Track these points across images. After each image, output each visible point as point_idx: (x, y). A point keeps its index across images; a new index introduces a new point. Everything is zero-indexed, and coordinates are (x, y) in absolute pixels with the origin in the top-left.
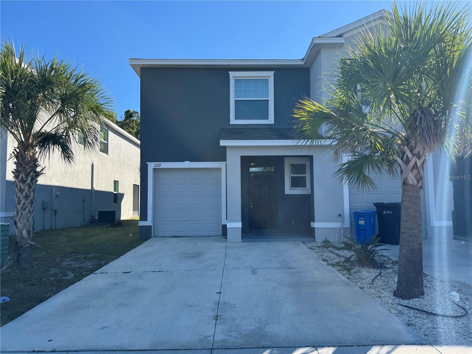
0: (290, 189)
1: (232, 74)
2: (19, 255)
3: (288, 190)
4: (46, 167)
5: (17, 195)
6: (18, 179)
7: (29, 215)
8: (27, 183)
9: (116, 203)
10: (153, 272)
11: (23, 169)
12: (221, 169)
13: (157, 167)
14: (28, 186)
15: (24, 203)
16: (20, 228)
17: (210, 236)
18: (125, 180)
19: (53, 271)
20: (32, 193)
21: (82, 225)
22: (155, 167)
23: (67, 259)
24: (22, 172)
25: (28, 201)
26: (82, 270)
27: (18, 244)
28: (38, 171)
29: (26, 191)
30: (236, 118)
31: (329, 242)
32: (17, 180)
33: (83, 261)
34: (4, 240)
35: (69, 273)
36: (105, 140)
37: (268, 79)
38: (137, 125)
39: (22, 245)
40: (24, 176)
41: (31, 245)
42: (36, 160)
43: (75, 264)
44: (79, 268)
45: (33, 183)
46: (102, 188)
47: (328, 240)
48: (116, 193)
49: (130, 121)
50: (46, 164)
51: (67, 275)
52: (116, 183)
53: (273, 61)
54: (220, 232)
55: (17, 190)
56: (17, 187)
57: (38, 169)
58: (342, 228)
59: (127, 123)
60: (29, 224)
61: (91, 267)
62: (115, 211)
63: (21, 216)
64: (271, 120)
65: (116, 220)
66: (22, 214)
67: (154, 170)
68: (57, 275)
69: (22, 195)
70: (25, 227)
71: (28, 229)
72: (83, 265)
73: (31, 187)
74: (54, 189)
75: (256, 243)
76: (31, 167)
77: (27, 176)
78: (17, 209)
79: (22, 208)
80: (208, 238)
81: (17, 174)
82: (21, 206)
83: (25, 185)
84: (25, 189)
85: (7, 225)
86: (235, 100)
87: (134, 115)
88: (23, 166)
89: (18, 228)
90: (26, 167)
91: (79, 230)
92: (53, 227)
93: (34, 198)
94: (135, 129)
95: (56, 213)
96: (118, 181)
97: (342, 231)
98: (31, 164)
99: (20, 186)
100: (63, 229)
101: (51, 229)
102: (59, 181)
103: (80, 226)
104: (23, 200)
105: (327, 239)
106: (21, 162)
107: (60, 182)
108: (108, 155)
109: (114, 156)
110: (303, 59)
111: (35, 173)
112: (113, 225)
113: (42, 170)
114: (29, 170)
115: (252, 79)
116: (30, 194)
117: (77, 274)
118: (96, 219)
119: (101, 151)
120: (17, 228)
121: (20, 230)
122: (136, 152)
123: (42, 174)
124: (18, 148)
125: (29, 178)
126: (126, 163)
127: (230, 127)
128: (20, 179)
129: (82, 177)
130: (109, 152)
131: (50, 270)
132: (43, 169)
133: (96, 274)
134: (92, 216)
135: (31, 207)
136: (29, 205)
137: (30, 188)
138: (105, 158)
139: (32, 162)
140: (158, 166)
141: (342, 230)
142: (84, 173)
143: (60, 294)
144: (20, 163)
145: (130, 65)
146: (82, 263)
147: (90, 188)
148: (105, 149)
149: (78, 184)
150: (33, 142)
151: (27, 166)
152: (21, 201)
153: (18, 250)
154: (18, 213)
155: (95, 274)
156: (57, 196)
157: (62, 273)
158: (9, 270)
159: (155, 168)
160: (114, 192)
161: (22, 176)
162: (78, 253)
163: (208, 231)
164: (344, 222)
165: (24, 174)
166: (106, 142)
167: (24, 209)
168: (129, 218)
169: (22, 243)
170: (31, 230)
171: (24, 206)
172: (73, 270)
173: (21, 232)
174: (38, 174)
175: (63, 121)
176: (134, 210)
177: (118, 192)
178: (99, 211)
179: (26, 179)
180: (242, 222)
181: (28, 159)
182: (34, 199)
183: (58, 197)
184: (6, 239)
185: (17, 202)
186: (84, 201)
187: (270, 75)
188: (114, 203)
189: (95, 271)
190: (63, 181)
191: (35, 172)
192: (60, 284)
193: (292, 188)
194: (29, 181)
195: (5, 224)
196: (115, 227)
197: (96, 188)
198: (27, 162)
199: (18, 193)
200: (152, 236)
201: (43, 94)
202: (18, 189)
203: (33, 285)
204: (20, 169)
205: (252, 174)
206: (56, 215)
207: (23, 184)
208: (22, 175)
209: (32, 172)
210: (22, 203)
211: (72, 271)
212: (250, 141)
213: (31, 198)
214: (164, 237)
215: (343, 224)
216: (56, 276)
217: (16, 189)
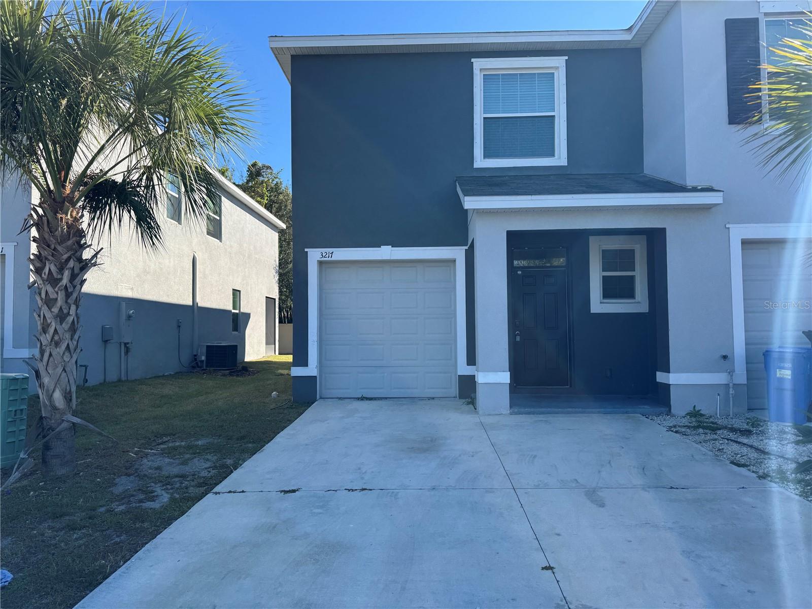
0: (601, 303)
1: (478, 64)
2: (47, 447)
3: (598, 305)
4: (102, 249)
5: (40, 311)
6: (41, 276)
7: (66, 359)
8: (60, 284)
9: (237, 331)
10: (349, 490)
11: (53, 254)
12: (455, 261)
13: (327, 259)
14: (63, 292)
15: (56, 329)
16: (47, 386)
17: (433, 398)
18: (251, 288)
19: (124, 484)
20: (73, 307)
21: (177, 373)
22: (323, 259)
23: (152, 449)
24: (49, 260)
25: (64, 325)
26: (186, 483)
27: (45, 423)
28: (86, 260)
29: (60, 303)
30: (487, 155)
31: (702, 415)
32: (40, 278)
33: (187, 456)
34: (16, 411)
35: (158, 490)
36: (215, 213)
37: (554, 73)
38: (269, 190)
39: (53, 425)
40: (53, 268)
41: (73, 423)
42: (81, 234)
43: (171, 467)
44: (181, 477)
45: (75, 284)
46: (212, 302)
47: (700, 410)
48: (237, 313)
49: (256, 184)
50: (104, 244)
51: (154, 496)
52: (236, 293)
53: (566, 33)
54: (454, 390)
55: (39, 302)
56: (40, 294)
57: (87, 254)
58: (731, 385)
59: (252, 187)
60: (67, 378)
61: (204, 474)
62: (236, 346)
63: (49, 359)
64: (560, 158)
65: (238, 362)
66: (51, 355)
67: (320, 263)
68: (133, 496)
69: (51, 312)
70: (58, 385)
71: (66, 389)
72: (187, 469)
73: (72, 293)
74: (124, 304)
75: (542, 416)
76: (69, 249)
77: (61, 270)
78: (41, 344)
79: (51, 341)
80: (431, 402)
81: (38, 265)
82: (49, 337)
83: (56, 289)
84: (56, 299)
85: (23, 378)
86: (484, 118)
87: (263, 172)
88: (53, 247)
89: (44, 387)
90: (59, 248)
91: (171, 382)
92: (123, 378)
93: (78, 318)
94: (266, 198)
95: (127, 351)
96: (239, 291)
97: (731, 391)
98: (70, 242)
99: (47, 291)
100: (141, 381)
101: (120, 380)
102: (132, 289)
103: (172, 373)
104: (53, 324)
105: (697, 409)
106: (46, 236)
107: (135, 290)
108: (221, 241)
109: (232, 243)
110: (630, 29)
111: (80, 263)
112: (234, 372)
113: (95, 255)
114: (65, 256)
115: (521, 74)
116: (70, 309)
117: (175, 495)
118: (203, 361)
119: (208, 233)
120: (41, 385)
121: (48, 391)
122: (270, 238)
123: (95, 265)
124: (40, 206)
125: (67, 274)
126: (253, 258)
127: (475, 174)
128: (45, 277)
129: (175, 282)
130: (223, 236)
131: (117, 480)
132: (97, 253)
133: (219, 493)
134: (195, 355)
135: (71, 339)
136: (68, 336)
137: (68, 295)
138: (216, 247)
139: (73, 237)
140: (327, 256)
141: (731, 389)
142: (178, 274)
143: (140, 559)
144: (45, 239)
145: (270, 49)
146: (184, 463)
147: (191, 304)
148: (215, 231)
149: (168, 296)
150: (73, 192)
151: (60, 245)
152: (49, 325)
153: (44, 437)
154: (42, 352)
155: (216, 493)
156: (129, 317)
157: (143, 492)
158: (25, 482)
159: (321, 259)
160: (233, 311)
161: (50, 270)
162: (174, 435)
163: (429, 388)
164: (734, 371)
165: (55, 265)
166: (218, 218)
167: (57, 344)
168: (259, 358)
169: (53, 421)
170: (72, 390)
171: (56, 338)
172: (166, 482)
173: (51, 396)
174: (85, 266)
175: (139, 147)
176: (267, 344)
177: (240, 310)
178: (208, 347)
179: (59, 277)
180: (509, 371)
181: (62, 231)
182: (78, 323)
183: (131, 319)
184: (22, 410)
185: (39, 327)
186: (180, 326)
187: (558, 64)
188: (233, 331)
189: (217, 484)
190: (140, 289)
191: (80, 260)
192: (137, 526)
193: (605, 301)
194: (65, 281)
195: (17, 378)
196: (238, 375)
197: (202, 302)
198: (60, 236)
199: (43, 308)
200: (318, 397)
201: (94, 78)
202: (42, 299)
203: (74, 529)
204: (46, 253)
205: (519, 272)
206: (129, 353)
207: (54, 287)
208: (50, 267)
209: (72, 260)
210: (52, 330)
211: (163, 486)
212: (529, 197)
213: (70, 319)
214: (340, 398)
215: (732, 376)
216: (129, 501)
217: (38, 298)
